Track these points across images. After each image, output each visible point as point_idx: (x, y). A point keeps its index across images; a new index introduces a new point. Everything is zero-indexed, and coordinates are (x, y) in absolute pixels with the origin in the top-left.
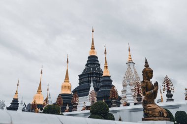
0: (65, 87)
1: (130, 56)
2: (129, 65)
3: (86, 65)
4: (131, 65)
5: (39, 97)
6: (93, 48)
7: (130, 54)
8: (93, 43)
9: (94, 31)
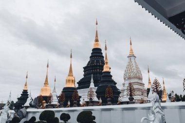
0: (69, 80)
1: (131, 50)
2: (130, 59)
3: (91, 57)
4: (133, 58)
5: (46, 90)
6: (97, 40)
7: (131, 47)
8: (97, 36)
9: (98, 23)
